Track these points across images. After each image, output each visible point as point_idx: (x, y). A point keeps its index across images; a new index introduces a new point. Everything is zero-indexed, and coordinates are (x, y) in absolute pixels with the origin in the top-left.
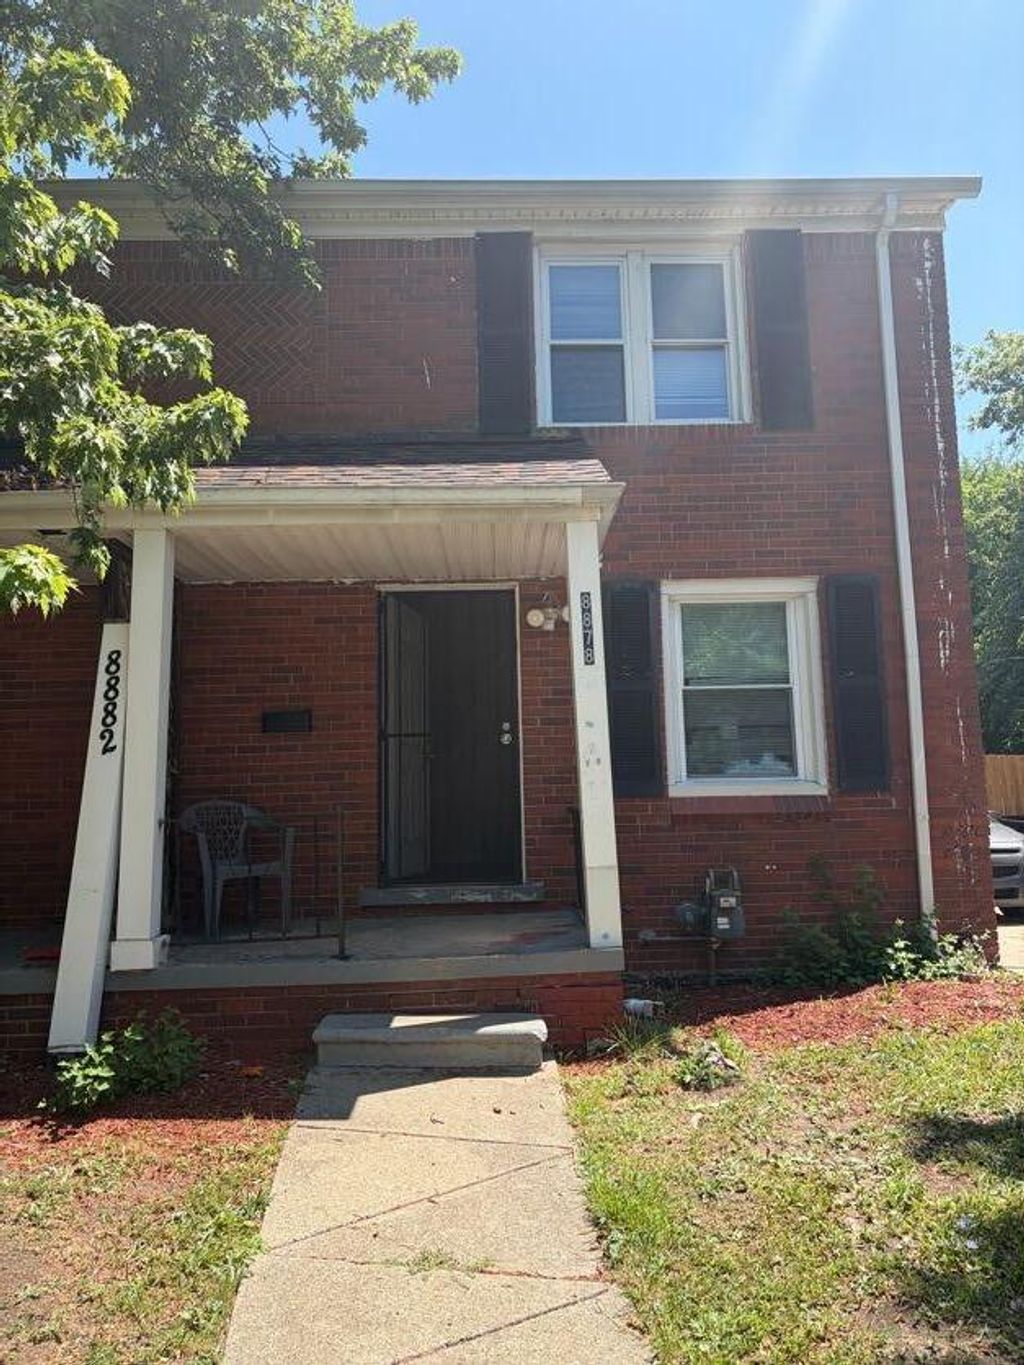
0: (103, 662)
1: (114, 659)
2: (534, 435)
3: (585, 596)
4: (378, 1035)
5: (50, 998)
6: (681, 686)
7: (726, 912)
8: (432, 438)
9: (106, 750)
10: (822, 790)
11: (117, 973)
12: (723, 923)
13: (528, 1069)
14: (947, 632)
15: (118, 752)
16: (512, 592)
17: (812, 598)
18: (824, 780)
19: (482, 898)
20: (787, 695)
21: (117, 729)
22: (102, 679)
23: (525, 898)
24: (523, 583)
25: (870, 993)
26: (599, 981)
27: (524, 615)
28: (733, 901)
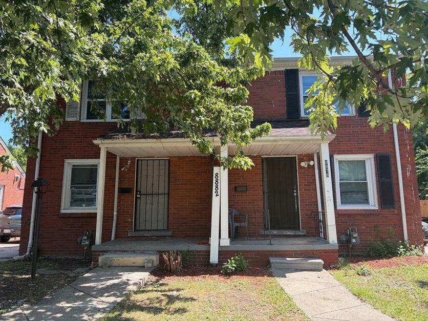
0: (214, 176)
1: (217, 175)
2: (300, 118)
3: (326, 161)
4: (285, 261)
5: (209, 252)
6: (339, 181)
7: (355, 238)
8: (275, 120)
9: (217, 196)
10: (377, 208)
11: (222, 246)
12: (354, 241)
13: (320, 270)
14: (409, 168)
15: (219, 196)
16: (295, 157)
17: (373, 159)
18: (377, 206)
19: (291, 234)
20: (366, 184)
21: (219, 191)
22: (214, 180)
23: (302, 234)
24: (298, 155)
25: (394, 258)
26: (333, 251)
27: (299, 164)
28: (357, 235)
